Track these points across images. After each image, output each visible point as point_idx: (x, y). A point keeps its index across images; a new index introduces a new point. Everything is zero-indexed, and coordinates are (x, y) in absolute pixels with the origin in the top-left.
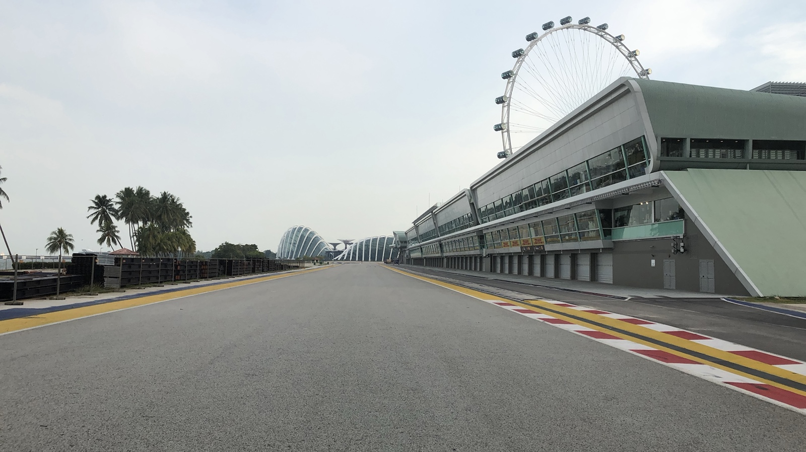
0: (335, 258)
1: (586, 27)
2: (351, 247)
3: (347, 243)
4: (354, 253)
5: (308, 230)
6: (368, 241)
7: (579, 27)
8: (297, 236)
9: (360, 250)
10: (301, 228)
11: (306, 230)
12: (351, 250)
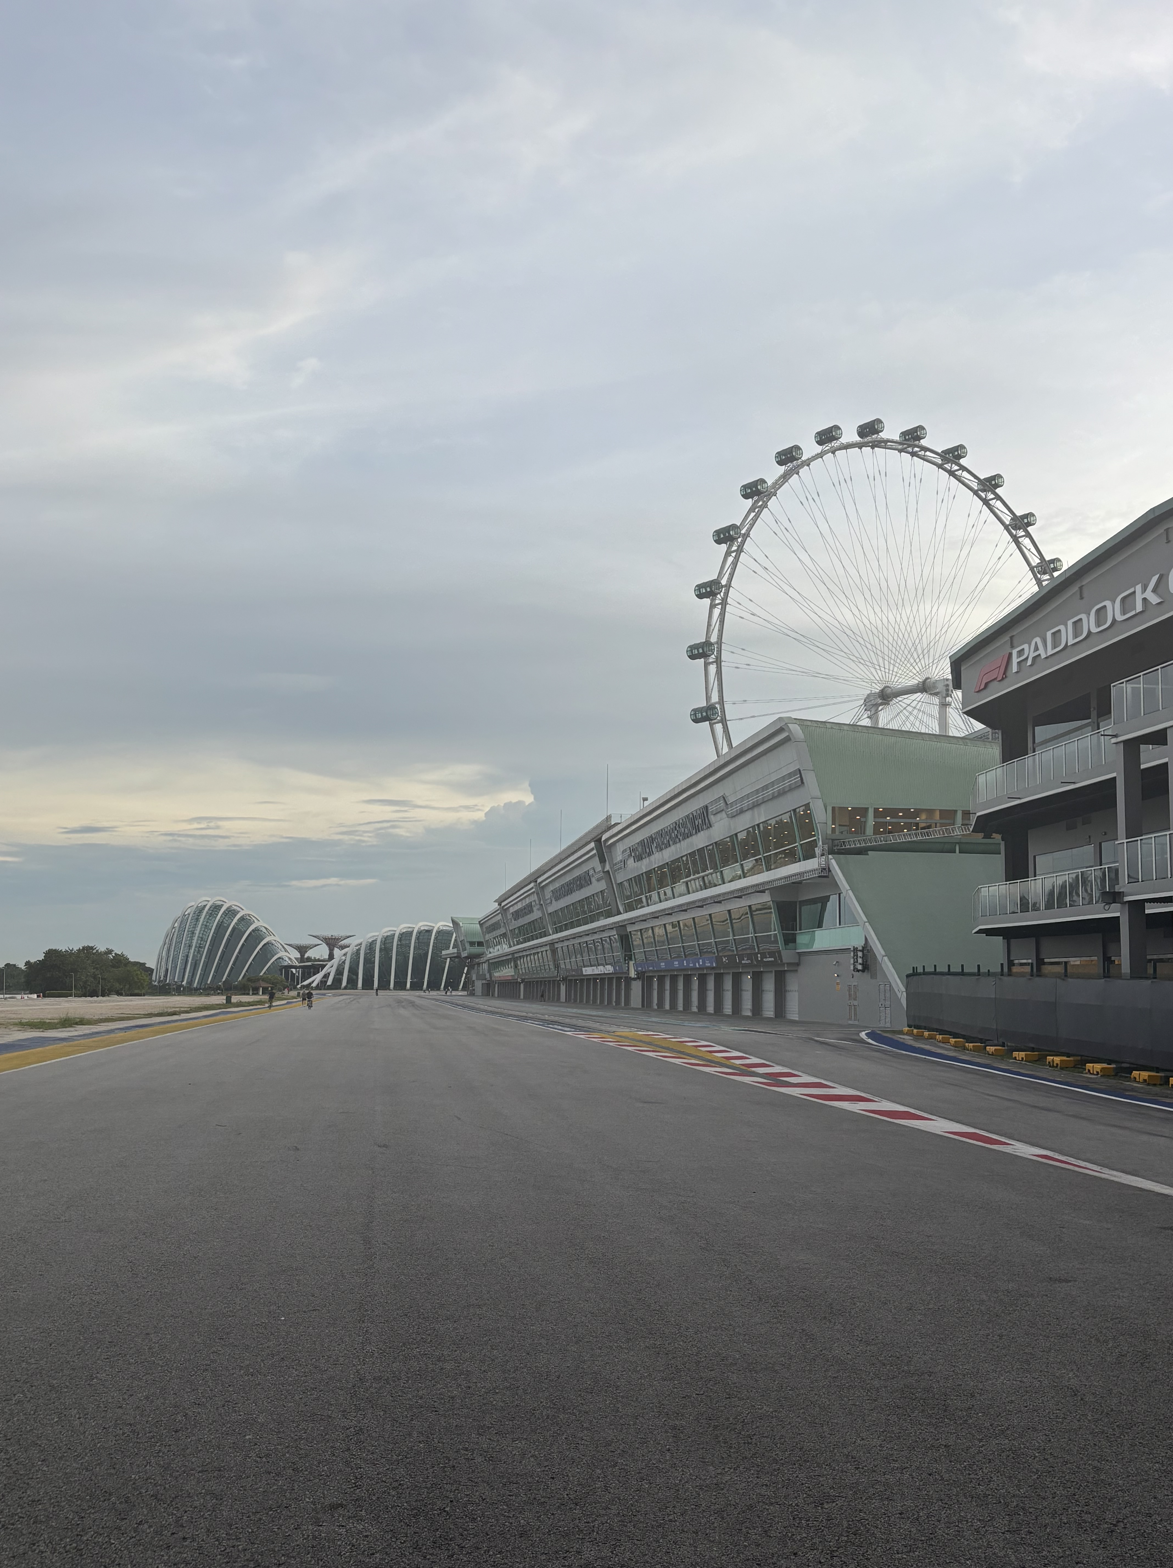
0: (305, 983)
1: (916, 449)
2: (345, 955)
3: (332, 943)
4: (353, 971)
5: (235, 913)
6: (387, 941)
7: (900, 447)
8: (206, 927)
9: (369, 961)
10: (216, 908)
11: (231, 913)
12: (344, 962)
